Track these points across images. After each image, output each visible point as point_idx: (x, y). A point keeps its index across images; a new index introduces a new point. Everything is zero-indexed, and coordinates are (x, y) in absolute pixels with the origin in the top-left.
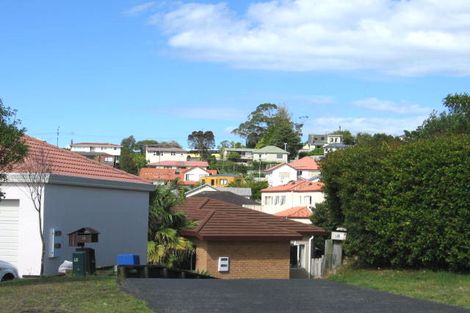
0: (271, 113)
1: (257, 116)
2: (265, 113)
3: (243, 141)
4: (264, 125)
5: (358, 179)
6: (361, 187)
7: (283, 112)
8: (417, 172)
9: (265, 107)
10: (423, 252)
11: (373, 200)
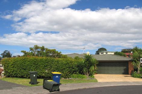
0: (7, 52)
1: (5, 52)
2: (6, 52)
3: (2, 56)
4: (6, 54)
5: (6, 63)
6: (6, 64)
7: (9, 52)
8: (14, 62)
9: (6, 51)
10: (14, 75)
11: (8, 67)
